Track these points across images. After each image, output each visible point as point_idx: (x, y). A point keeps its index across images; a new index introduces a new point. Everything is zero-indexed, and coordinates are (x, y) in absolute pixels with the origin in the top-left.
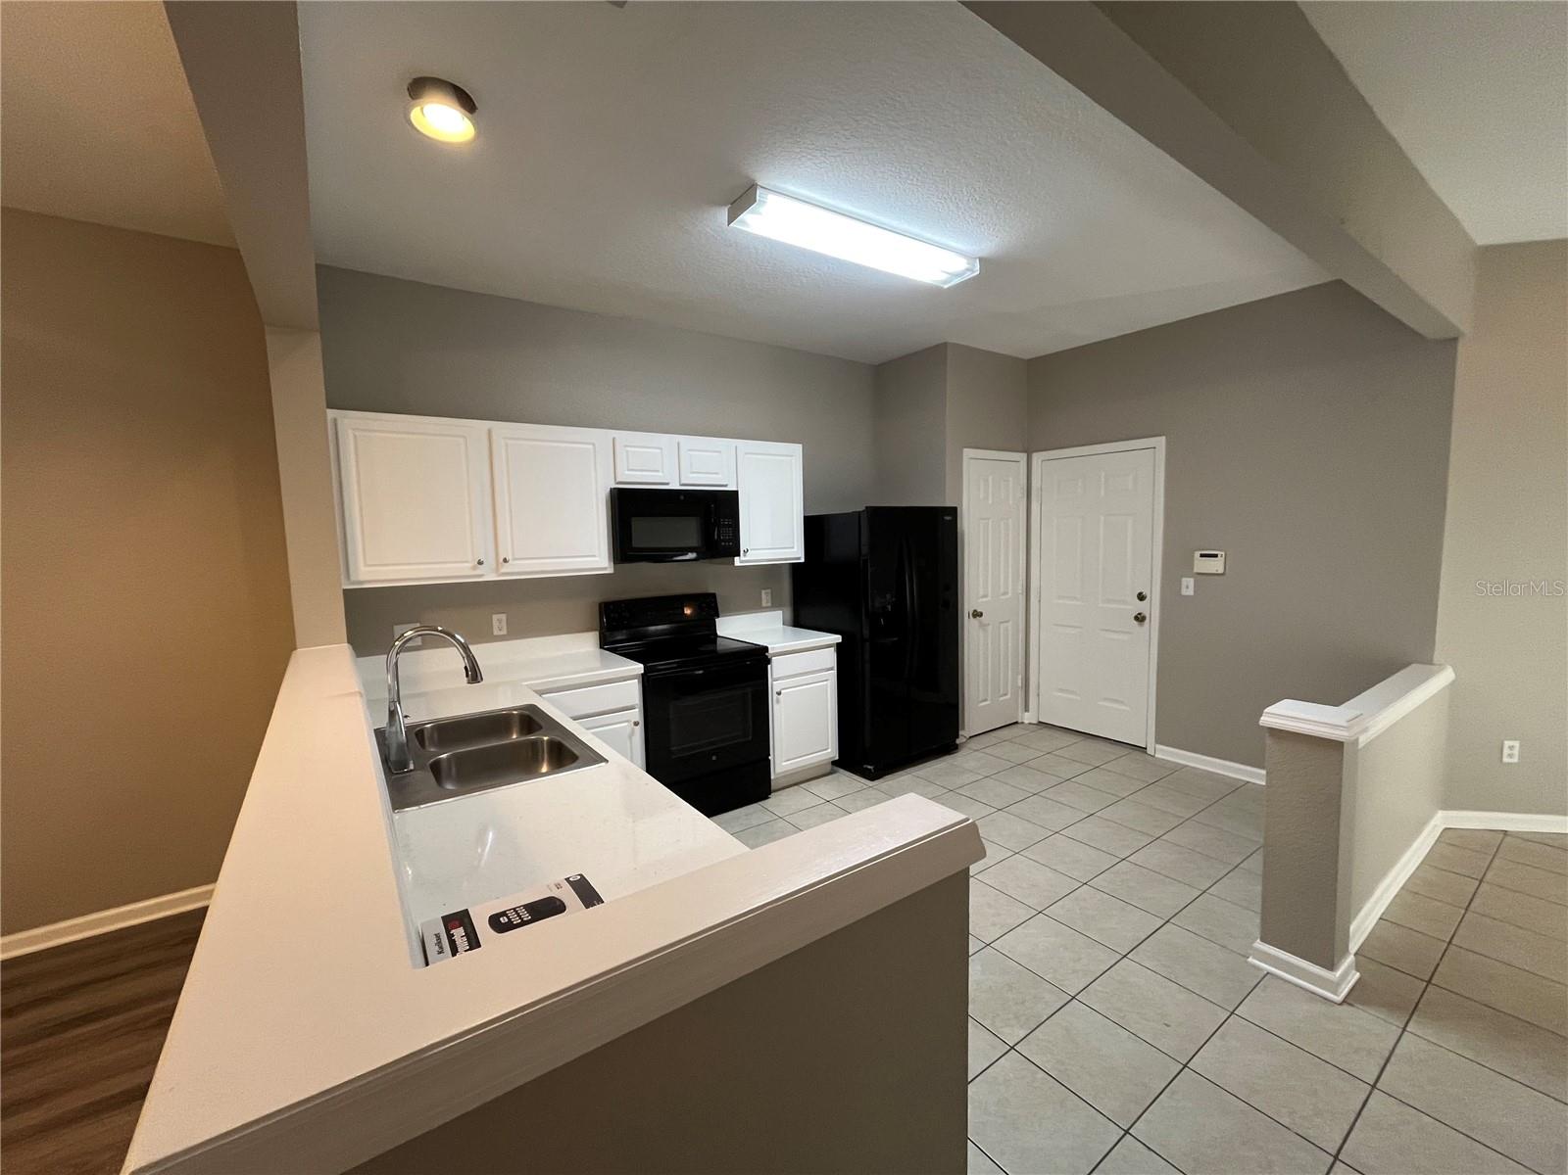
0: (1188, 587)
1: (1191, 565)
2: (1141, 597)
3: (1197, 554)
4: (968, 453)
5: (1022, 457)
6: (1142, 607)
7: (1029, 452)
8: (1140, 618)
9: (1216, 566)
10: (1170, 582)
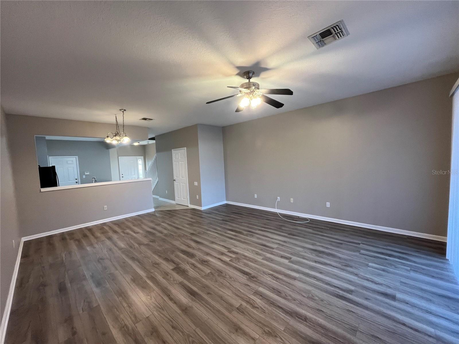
0: (84, 177)
1: (84, 174)
2: (76, 179)
8: (77, 182)
9: (88, 173)
10: (81, 177)
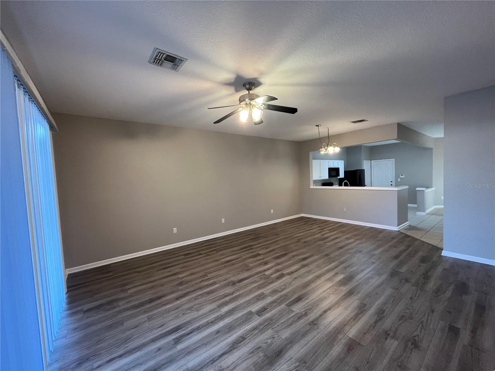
0: (399, 180)
1: (399, 177)
2: (391, 182)
3: (400, 175)
4: (364, 161)
5: (370, 161)
6: (392, 183)
7: (371, 160)
8: (391, 185)
9: (403, 177)
10: (396, 180)
